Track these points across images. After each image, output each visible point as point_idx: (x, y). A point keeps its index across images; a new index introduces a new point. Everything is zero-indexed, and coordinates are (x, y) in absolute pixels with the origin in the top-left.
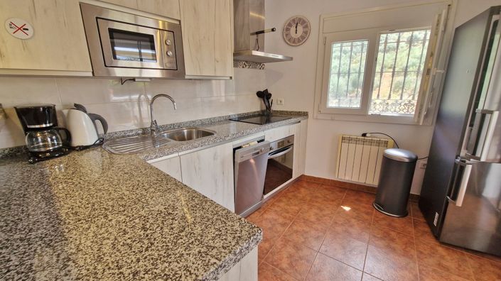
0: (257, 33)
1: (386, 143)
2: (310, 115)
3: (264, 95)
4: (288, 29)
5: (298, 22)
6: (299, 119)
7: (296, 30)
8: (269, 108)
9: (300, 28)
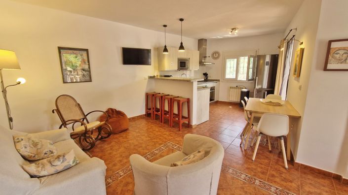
0: (204, 57)
1: (243, 88)
2: (220, 80)
3: (205, 75)
4: (213, 55)
6: (216, 82)
8: (207, 78)
9: (217, 54)
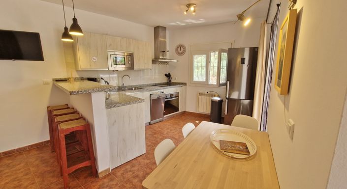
0: (163, 52)
1: (215, 95)
2: (187, 84)
3: (168, 76)
4: (177, 49)
5: (181, 46)
6: (182, 86)
7: (180, 50)
8: (170, 81)
9: (182, 49)
